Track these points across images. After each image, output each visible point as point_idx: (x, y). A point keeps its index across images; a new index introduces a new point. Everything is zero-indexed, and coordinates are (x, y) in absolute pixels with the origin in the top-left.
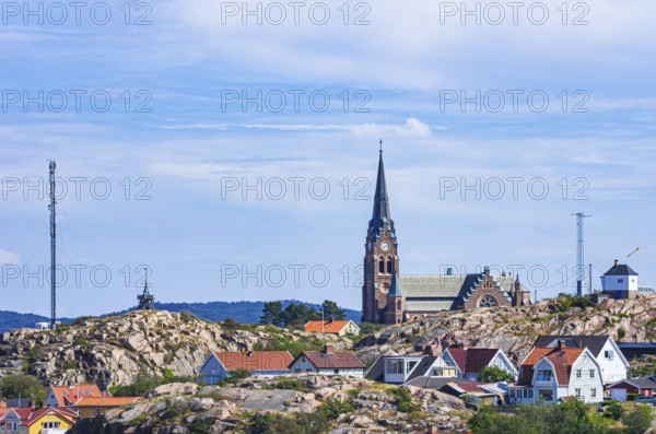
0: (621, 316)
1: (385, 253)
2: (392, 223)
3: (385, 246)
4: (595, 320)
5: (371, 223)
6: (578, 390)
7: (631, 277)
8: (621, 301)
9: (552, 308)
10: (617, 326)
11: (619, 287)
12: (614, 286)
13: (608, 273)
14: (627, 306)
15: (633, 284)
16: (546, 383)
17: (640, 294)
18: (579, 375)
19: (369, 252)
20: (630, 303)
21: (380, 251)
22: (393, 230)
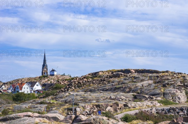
0: (52, 79)
1: (45, 71)
2: (47, 65)
3: (45, 69)
4: (46, 80)
5: (43, 65)
6: (24, 91)
7: (55, 72)
8: (52, 76)
9: (39, 78)
10: (50, 81)
11: (53, 74)
12: (52, 74)
13: (51, 71)
14: (53, 77)
15: (55, 73)
16: (17, 90)
17: (57, 75)
18: (24, 88)
19: (43, 71)
20: (54, 77)
21: (44, 70)
22: (47, 66)
